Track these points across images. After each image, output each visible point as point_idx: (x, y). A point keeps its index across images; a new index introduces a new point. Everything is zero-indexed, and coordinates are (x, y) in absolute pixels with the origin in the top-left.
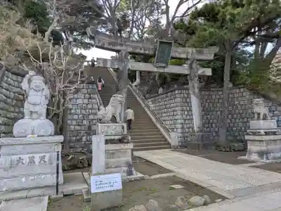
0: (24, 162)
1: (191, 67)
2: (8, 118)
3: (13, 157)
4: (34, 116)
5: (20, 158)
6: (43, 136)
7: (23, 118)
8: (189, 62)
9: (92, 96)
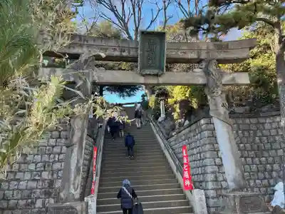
1: (207, 73)
8: (204, 64)
9: (63, 133)
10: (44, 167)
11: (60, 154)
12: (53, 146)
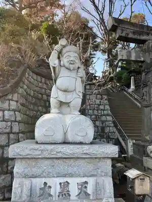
0: (52, 193)
2: (28, 115)
3: (34, 180)
4: (65, 109)
5: (45, 184)
6: (81, 143)
9: (104, 96)
10: (96, 118)
11: (104, 110)
12: (99, 105)
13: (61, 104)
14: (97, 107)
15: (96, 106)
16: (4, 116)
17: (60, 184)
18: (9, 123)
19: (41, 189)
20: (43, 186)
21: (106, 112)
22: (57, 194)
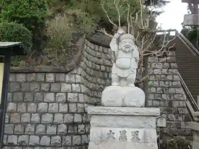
0: (115, 137)
2: (88, 87)
5: (111, 131)
6: (134, 107)
7: (110, 84)
9: (172, 64)
10: (163, 91)
11: (172, 81)
12: (166, 75)
13: (120, 78)
14: (164, 78)
15: (162, 76)
16: (72, 88)
17: (120, 131)
18: (76, 94)
19: (108, 134)
20: (109, 132)
21: (174, 84)
22: (119, 138)
